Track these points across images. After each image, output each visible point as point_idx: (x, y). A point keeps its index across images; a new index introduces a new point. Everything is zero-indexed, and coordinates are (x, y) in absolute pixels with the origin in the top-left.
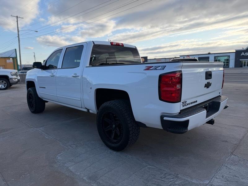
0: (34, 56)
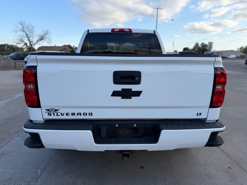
0: (173, 44)
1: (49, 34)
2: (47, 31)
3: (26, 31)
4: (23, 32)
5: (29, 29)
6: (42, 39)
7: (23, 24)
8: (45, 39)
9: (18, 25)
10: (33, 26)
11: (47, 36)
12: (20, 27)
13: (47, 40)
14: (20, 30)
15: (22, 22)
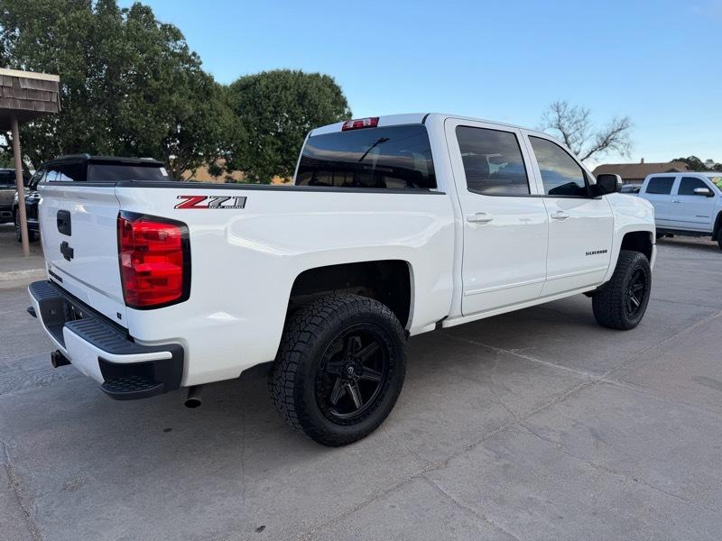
1: (627, 130)
2: (624, 121)
3: (566, 125)
4: (558, 130)
5: (574, 120)
6: (605, 144)
7: (562, 108)
8: (613, 143)
9: (549, 113)
10: (585, 111)
11: (620, 134)
12: (553, 116)
13: (621, 147)
14: (552, 126)
15: (561, 102)
